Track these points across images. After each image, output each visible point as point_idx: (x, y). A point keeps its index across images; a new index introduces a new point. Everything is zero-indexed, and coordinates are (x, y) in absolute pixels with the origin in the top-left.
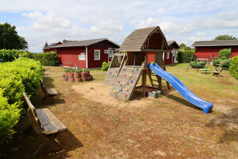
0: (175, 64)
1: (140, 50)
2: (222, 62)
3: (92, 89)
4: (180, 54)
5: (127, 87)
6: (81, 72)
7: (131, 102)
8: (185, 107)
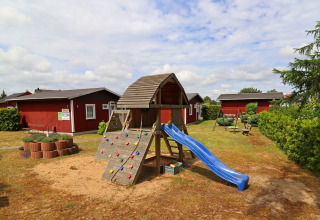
0: (199, 122)
1: (148, 106)
2: (250, 118)
3: (72, 168)
4: (204, 110)
5: (132, 162)
6: (56, 140)
7: (137, 186)
8: (214, 183)
